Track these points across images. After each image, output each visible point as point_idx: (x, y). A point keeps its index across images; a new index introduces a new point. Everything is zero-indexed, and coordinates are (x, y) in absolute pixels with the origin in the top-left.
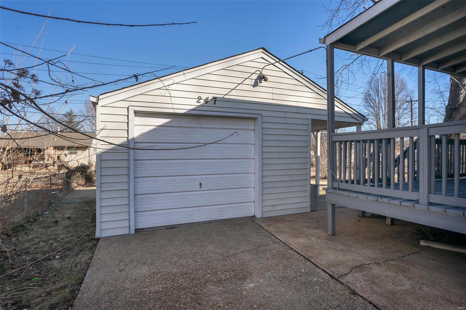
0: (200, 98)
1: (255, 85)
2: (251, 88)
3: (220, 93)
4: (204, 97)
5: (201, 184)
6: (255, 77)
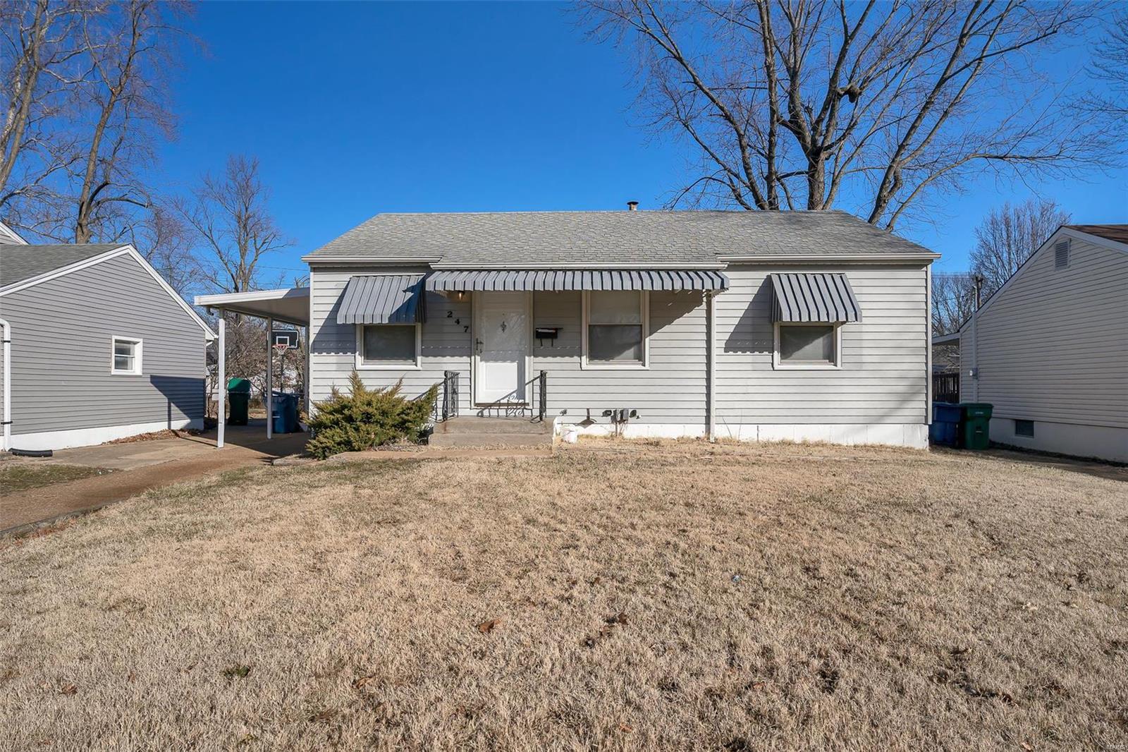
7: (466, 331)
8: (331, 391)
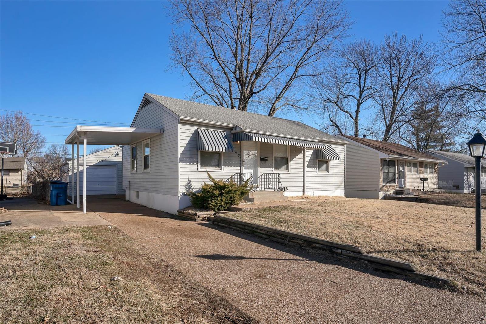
0: (98, 161)
1: (116, 156)
2: (114, 157)
3: (104, 159)
4: (99, 160)
5: (98, 184)
6: (115, 154)
7: (239, 156)
8: (188, 181)
